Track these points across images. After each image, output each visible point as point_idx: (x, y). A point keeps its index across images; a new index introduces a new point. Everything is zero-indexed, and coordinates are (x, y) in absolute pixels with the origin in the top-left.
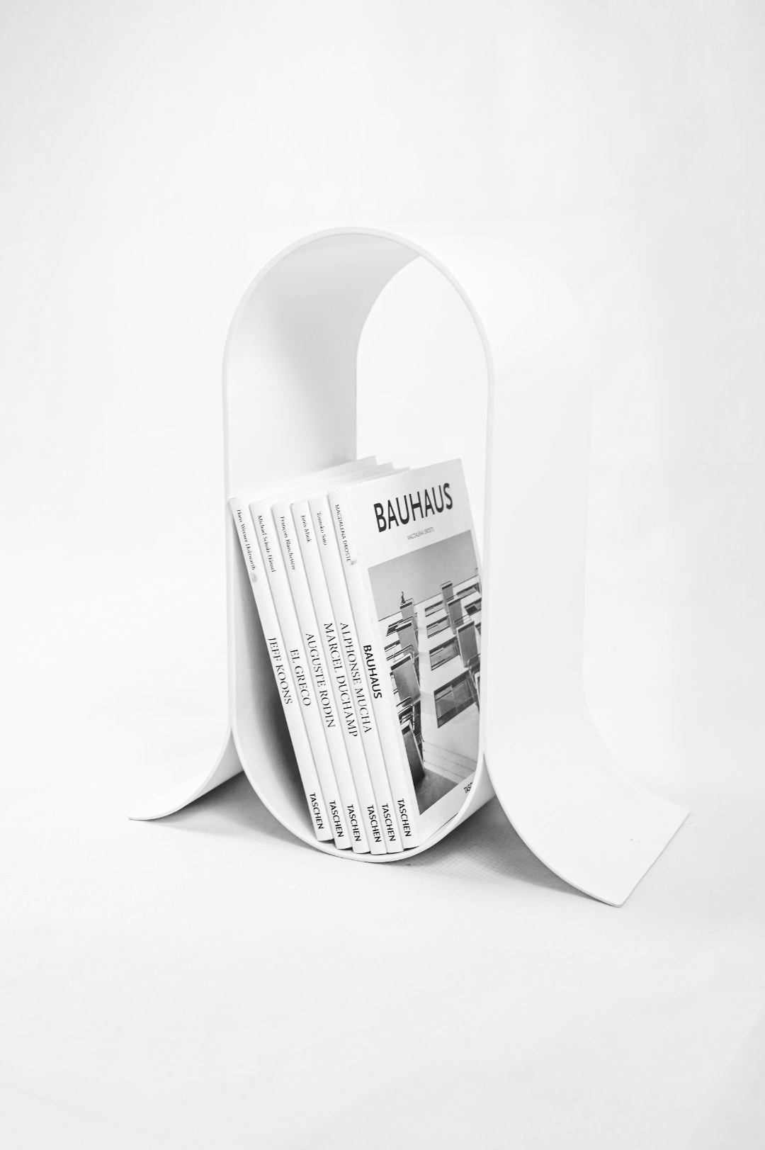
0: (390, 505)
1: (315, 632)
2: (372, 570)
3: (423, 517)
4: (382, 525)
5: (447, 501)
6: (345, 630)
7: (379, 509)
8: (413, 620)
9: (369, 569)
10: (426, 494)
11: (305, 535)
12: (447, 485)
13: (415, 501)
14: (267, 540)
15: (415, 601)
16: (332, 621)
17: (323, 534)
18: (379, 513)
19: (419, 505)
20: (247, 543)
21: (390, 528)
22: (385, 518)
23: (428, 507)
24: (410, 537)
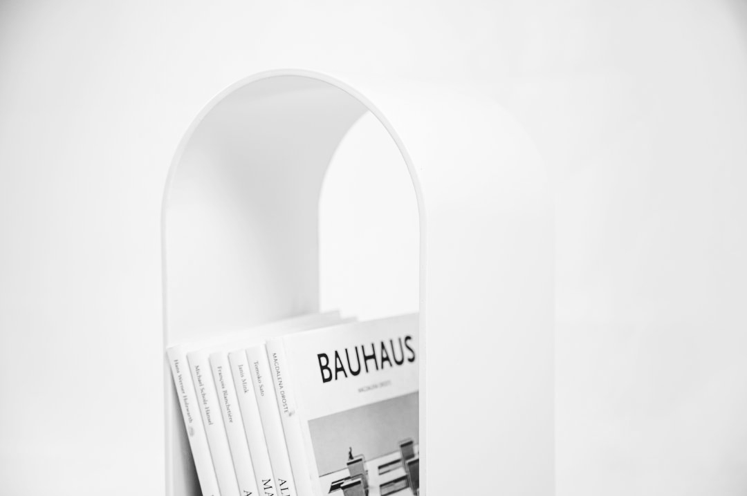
0: (337, 355)
1: (252, 488)
2: (312, 423)
3: (377, 368)
4: (327, 375)
5: (408, 354)
6: (283, 487)
7: (324, 360)
8: (363, 478)
9: (310, 422)
10: (383, 346)
11: (242, 385)
12: (408, 338)
13: (369, 352)
14: (205, 391)
15: (366, 458)
16: (268, 476)
17: (261, 384)
18: (324, 363)
19: (373, 357)
20: (184, 395)
21: (336, 378)
22: (330, 368)
23: (383, 360)
24: (361, 390)
